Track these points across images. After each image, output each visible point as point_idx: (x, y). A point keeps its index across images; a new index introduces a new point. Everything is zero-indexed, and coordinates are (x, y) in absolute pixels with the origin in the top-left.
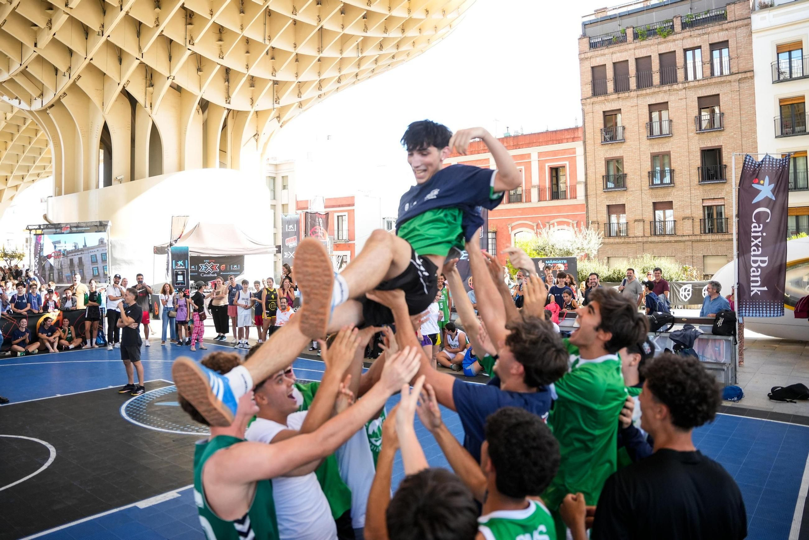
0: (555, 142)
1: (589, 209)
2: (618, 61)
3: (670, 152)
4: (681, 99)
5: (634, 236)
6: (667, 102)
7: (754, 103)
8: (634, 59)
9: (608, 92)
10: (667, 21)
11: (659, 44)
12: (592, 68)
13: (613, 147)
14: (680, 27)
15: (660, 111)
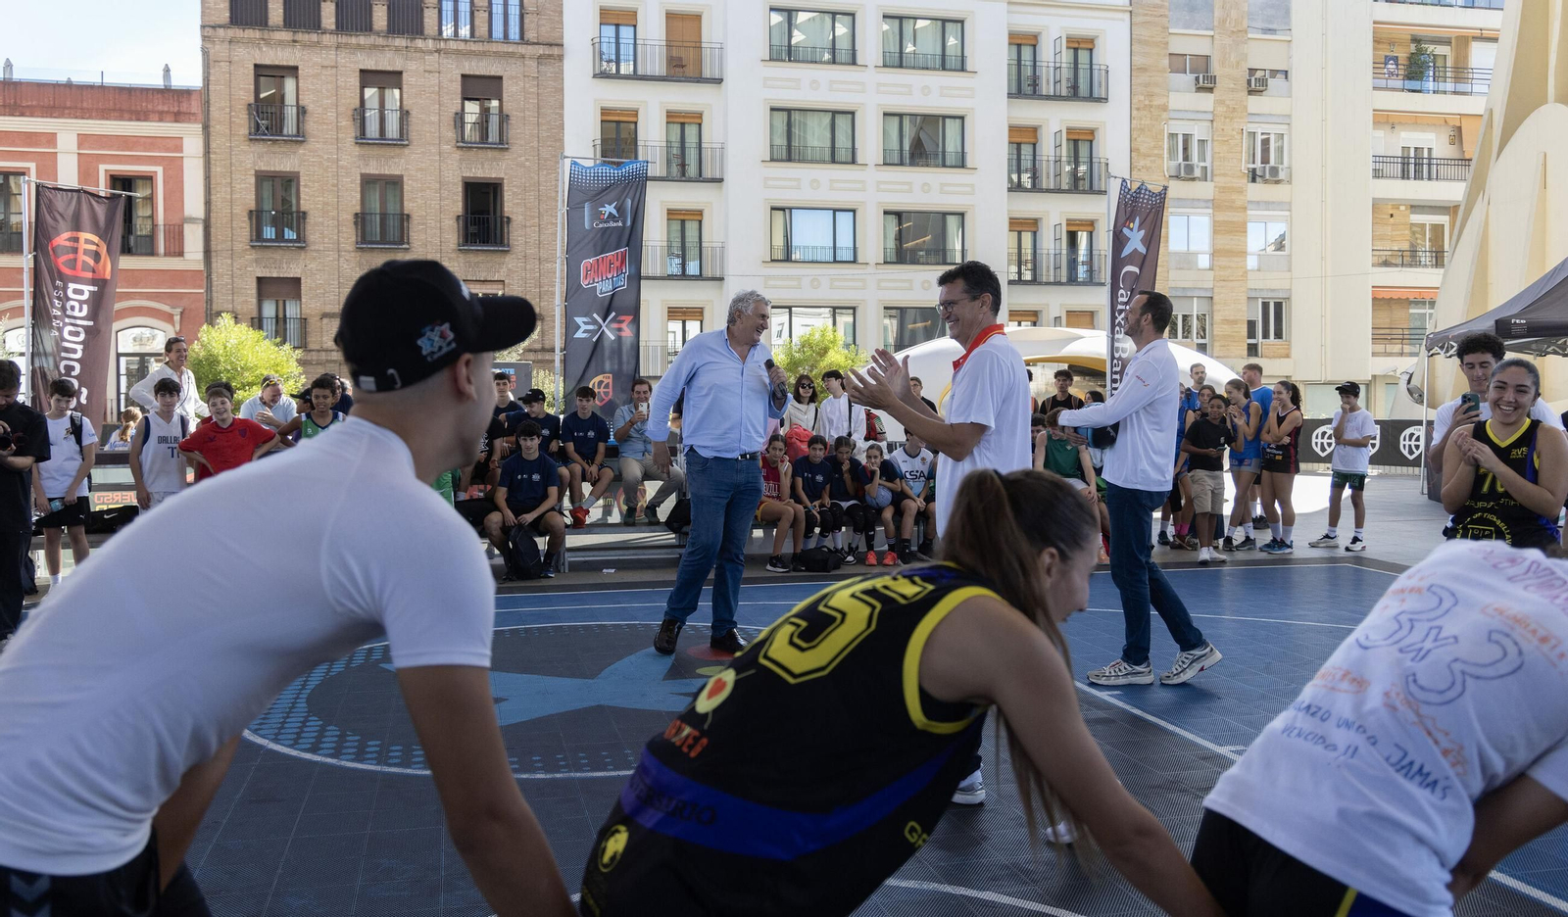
0: (126, 115)
1: (215, 283)
3: (401, 177)
4: (430, 72)
5: (318, 348)
6: (401, 73)
7: (562, 107)
9: (270, 23)
13: (276, 148)
15: (382, 89)
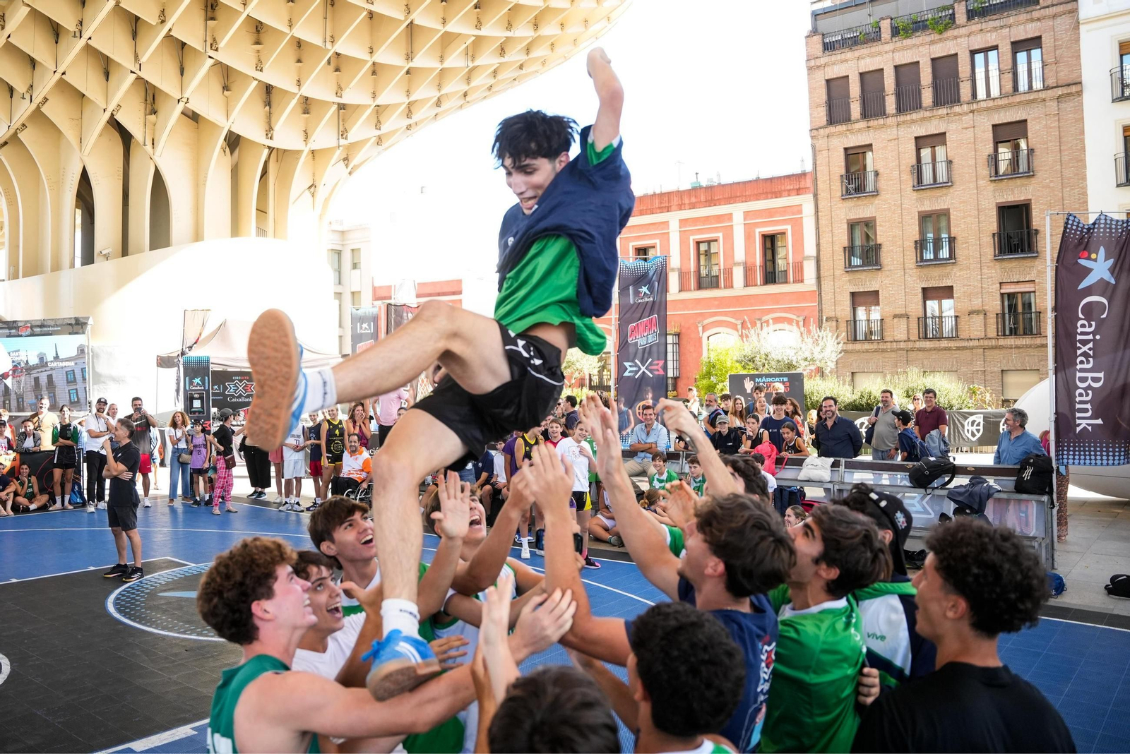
0: (769, 196)
1: (823, 299)
2: (867, 70)
3: (948, 210)
4: (966, 128)
5: (892, 340)
6: (945, 133)
7: (1082, 132)
8: (892, 67)
9: (852, 118)
10: (945, 8)
11: (932, 43)
12: (828, 81)
13: (860, 202)
14: (965, 16)
15: (933, 147)
